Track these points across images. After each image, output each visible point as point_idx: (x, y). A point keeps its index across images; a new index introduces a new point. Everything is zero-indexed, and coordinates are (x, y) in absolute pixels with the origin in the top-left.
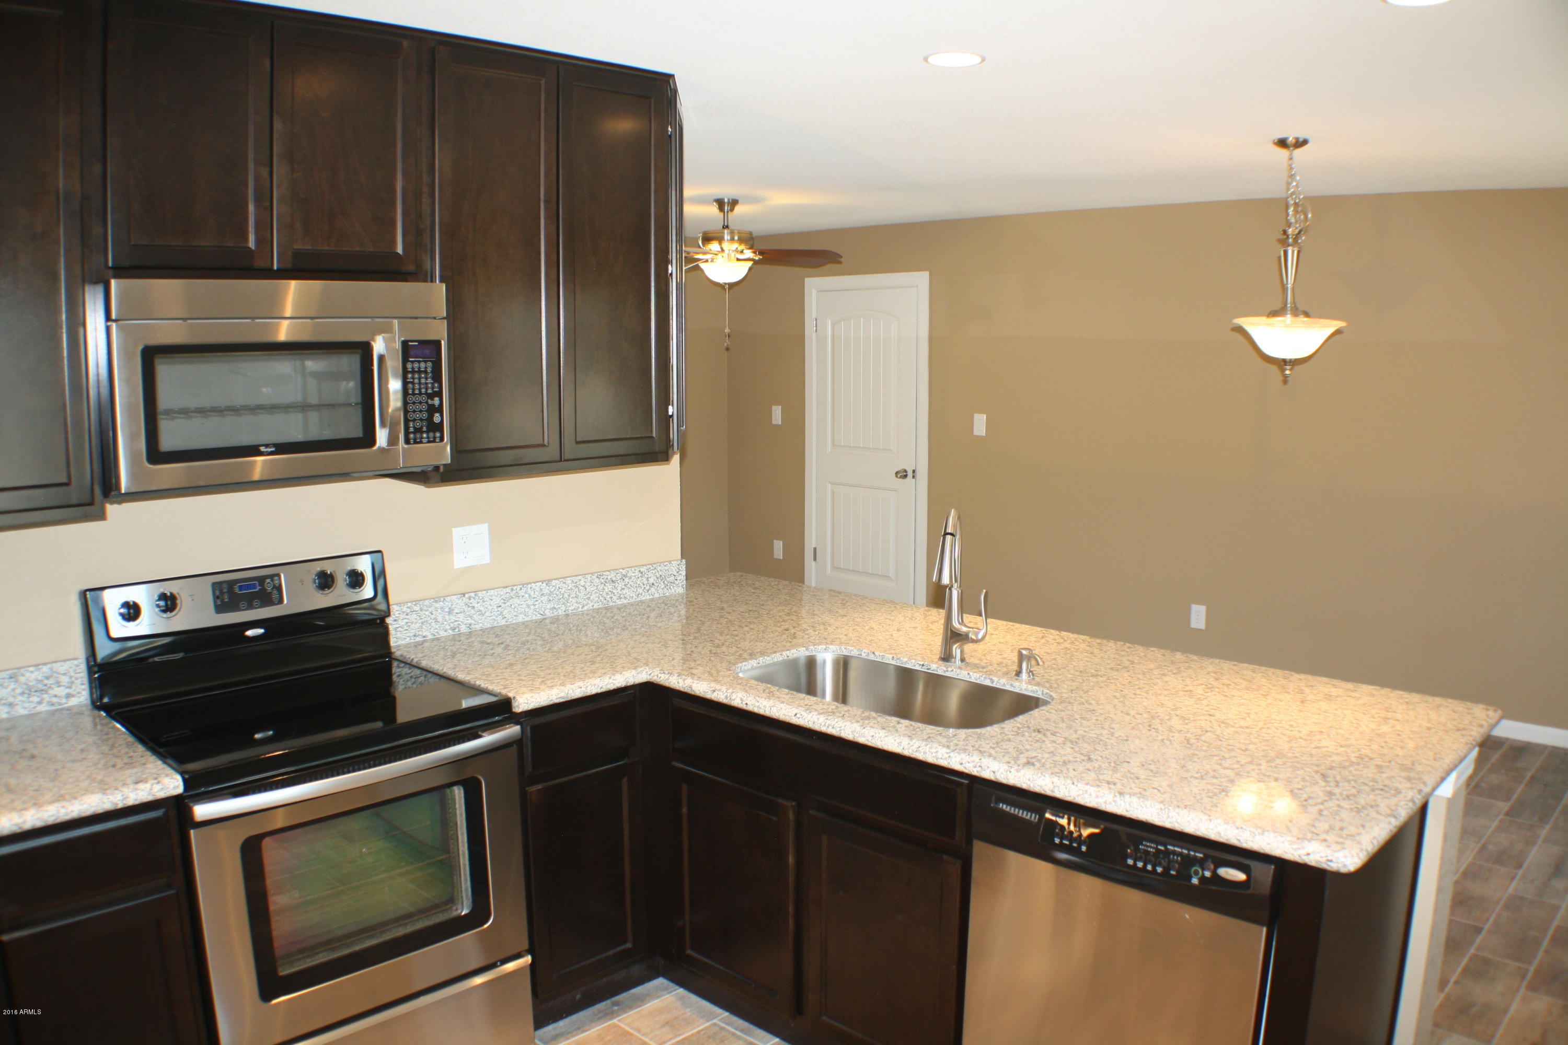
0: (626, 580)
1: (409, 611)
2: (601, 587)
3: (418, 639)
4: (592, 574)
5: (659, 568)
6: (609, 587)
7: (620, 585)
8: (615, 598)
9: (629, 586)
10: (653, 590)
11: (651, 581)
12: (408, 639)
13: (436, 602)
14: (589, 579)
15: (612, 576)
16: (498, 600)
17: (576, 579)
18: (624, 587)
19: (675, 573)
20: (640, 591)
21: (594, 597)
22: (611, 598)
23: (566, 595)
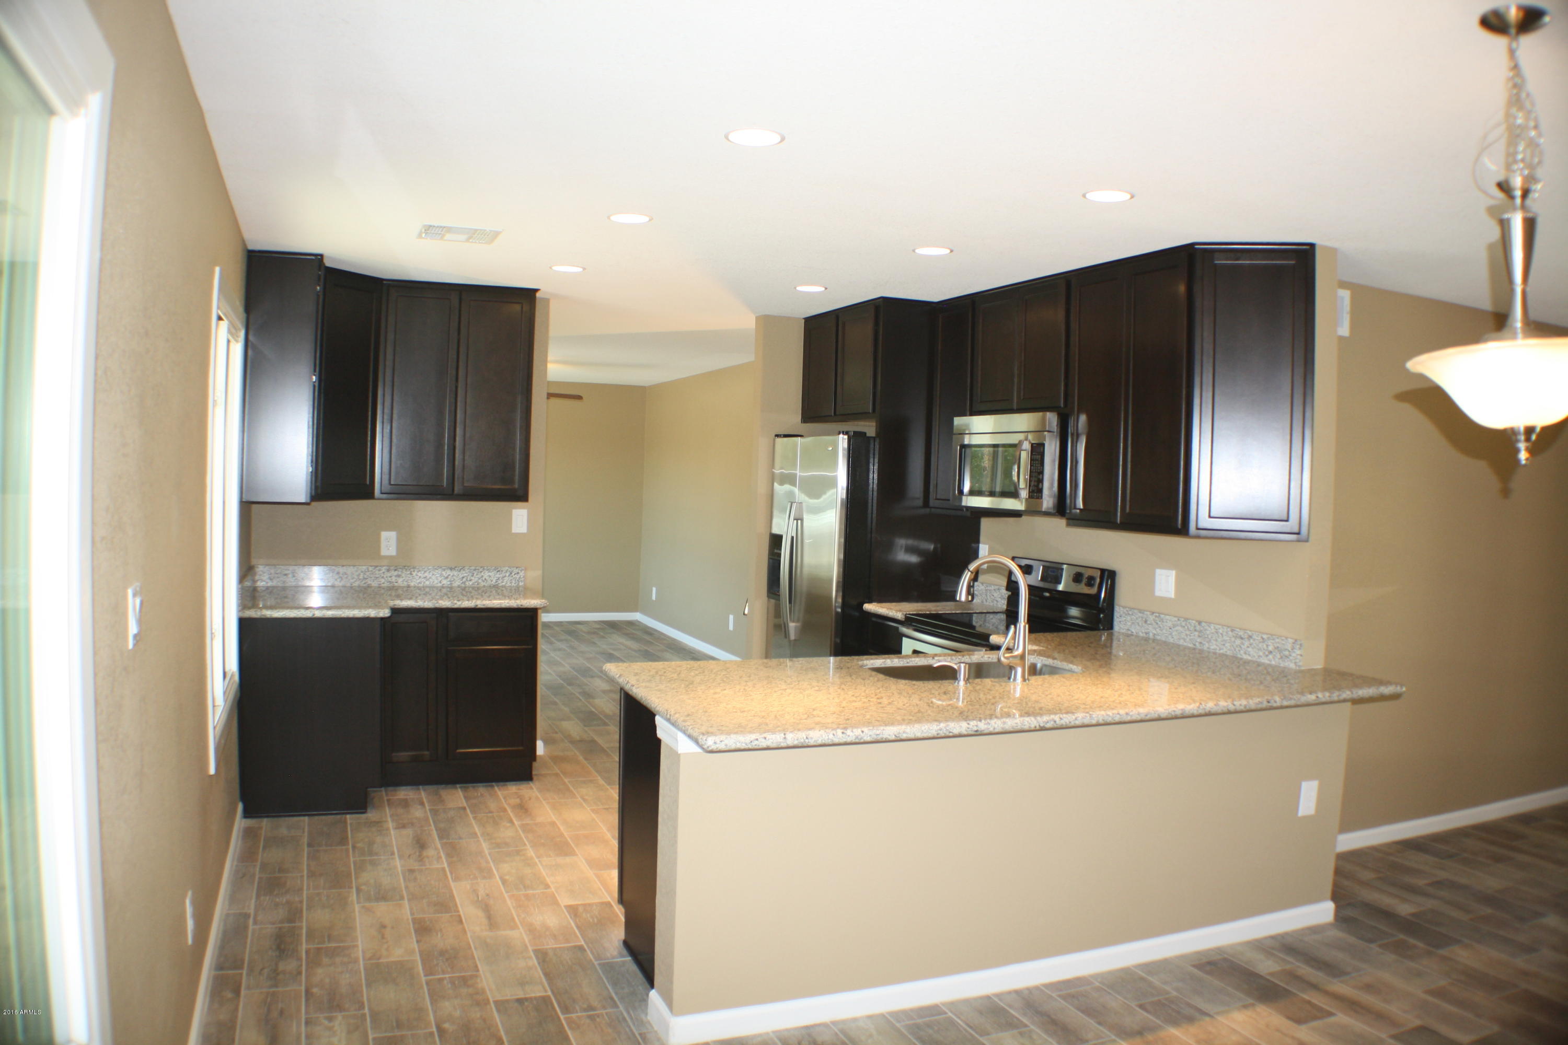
0: (1252, 641)
1: (1126, 612)
2: (1233, 639)
3: (1129, 632)
4: (1228, 627)
5: (1277, 640)
6: (1238, 642)
7: (1247, 643)
8: (1242, 652)
9: (1253, 646)
10: (1271, 657)
11: (1270, 648)
12: (1125, 630)
13: (1140, 612)
14: (1225, 630)
15: (1241, 633)
16: (1170, 624)
17: (1217, 627)
18: (1249, 645)
19: (1290, 649)
20: (1261, 654)
21: (1228, 645)
22: (1239, 651)
23: (1210, 637)
